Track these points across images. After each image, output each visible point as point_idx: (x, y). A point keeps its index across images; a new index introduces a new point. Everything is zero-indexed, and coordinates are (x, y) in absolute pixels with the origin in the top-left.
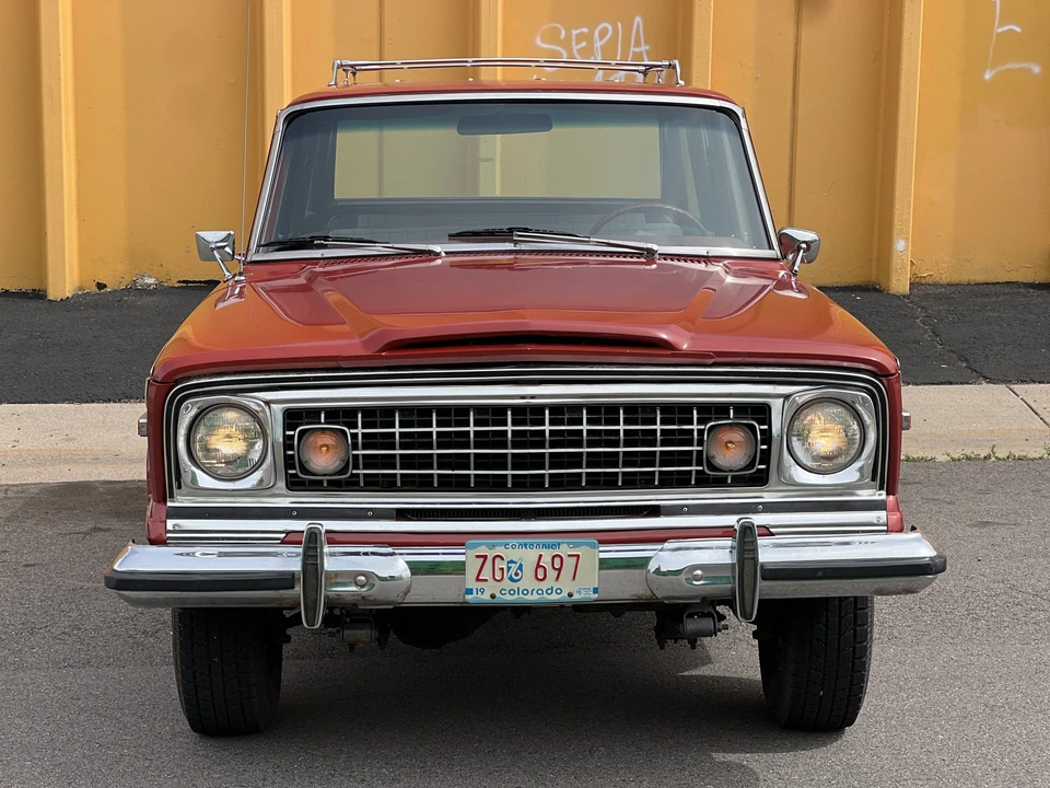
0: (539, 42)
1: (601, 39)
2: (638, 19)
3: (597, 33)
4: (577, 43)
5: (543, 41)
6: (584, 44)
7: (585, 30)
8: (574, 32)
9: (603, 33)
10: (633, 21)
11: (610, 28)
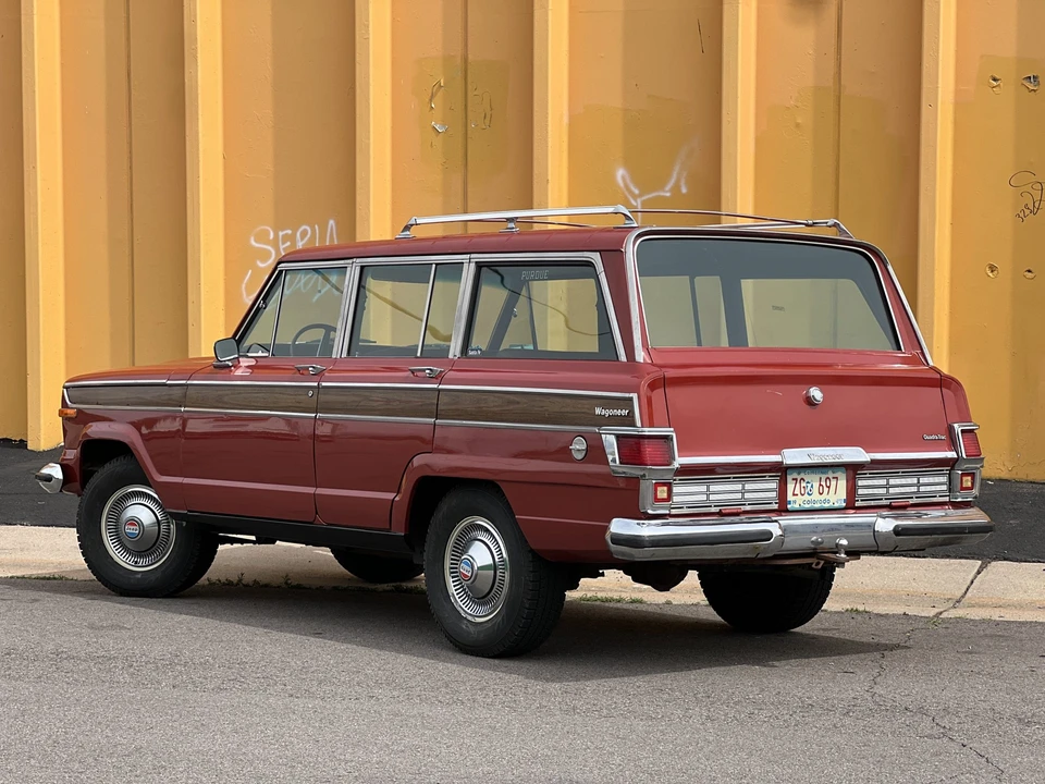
0: (253, 243)
1: (302, 239)
2: (332, 222)
3: (298, 234)
4: (283, 244)
5: (256, 241)
6: (288, 244)
7: (289, 232)
8: (281, 234)
9: (304, 234)
10: (328, 223)
11: (308, 228)
